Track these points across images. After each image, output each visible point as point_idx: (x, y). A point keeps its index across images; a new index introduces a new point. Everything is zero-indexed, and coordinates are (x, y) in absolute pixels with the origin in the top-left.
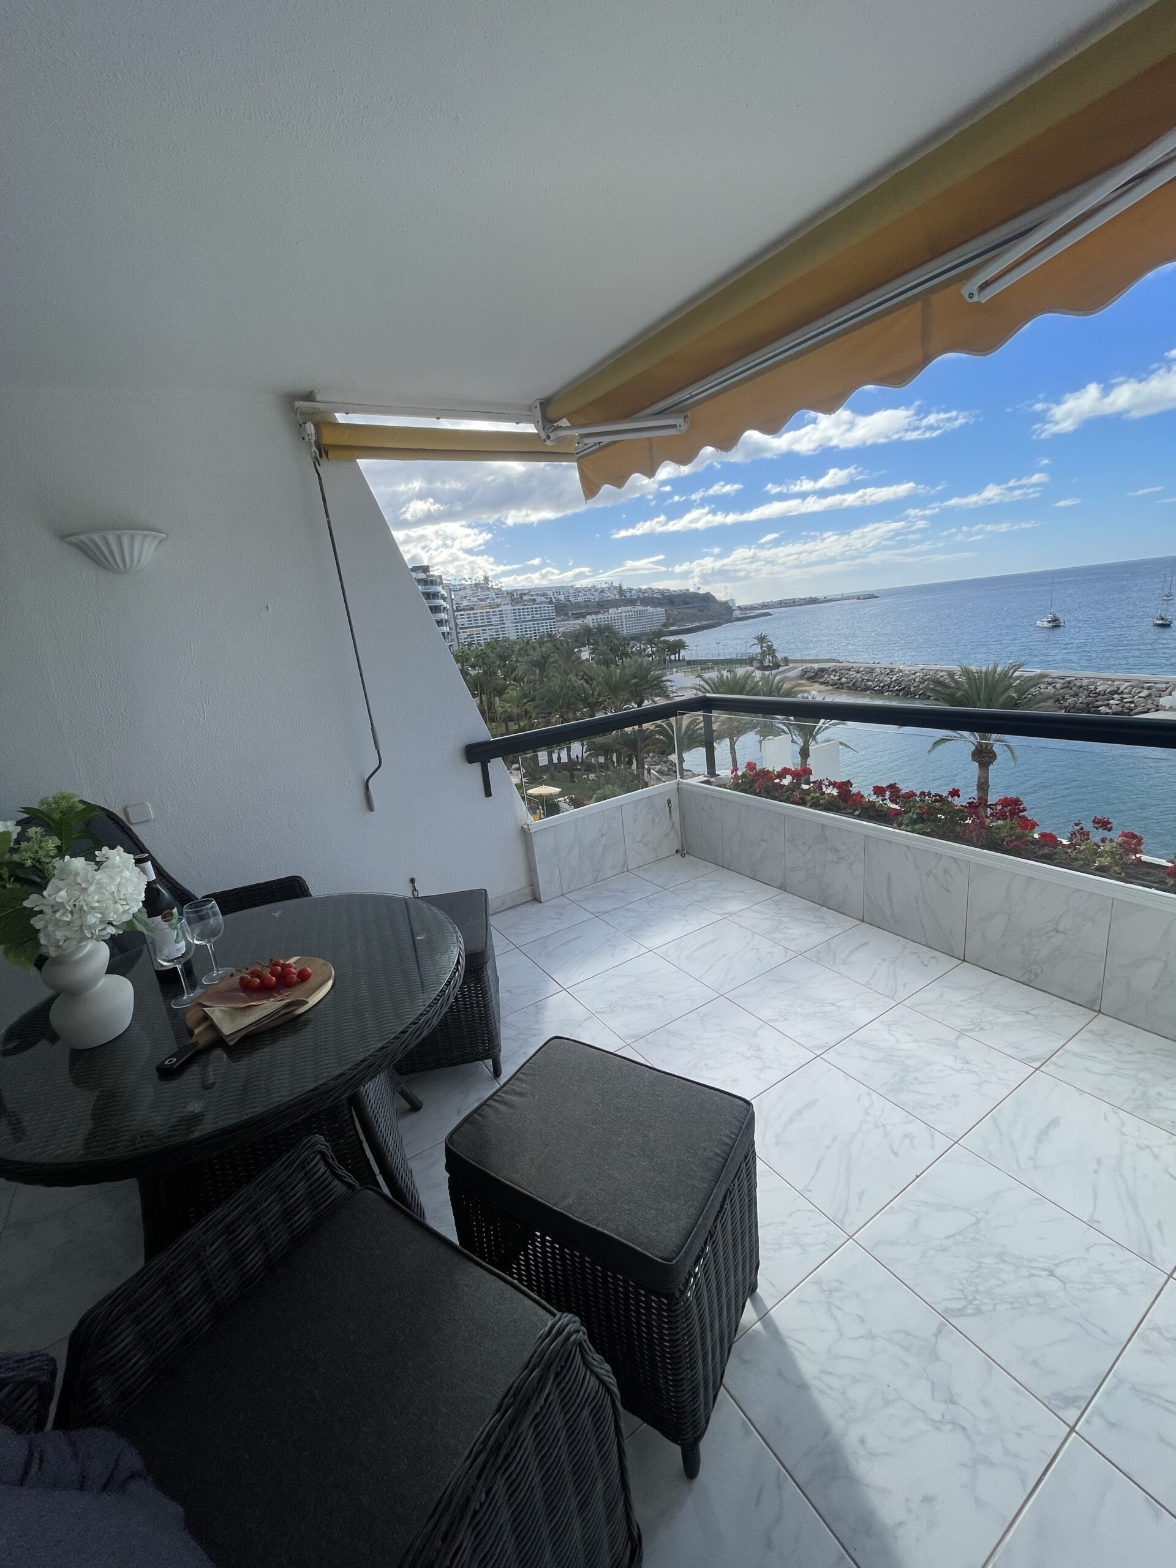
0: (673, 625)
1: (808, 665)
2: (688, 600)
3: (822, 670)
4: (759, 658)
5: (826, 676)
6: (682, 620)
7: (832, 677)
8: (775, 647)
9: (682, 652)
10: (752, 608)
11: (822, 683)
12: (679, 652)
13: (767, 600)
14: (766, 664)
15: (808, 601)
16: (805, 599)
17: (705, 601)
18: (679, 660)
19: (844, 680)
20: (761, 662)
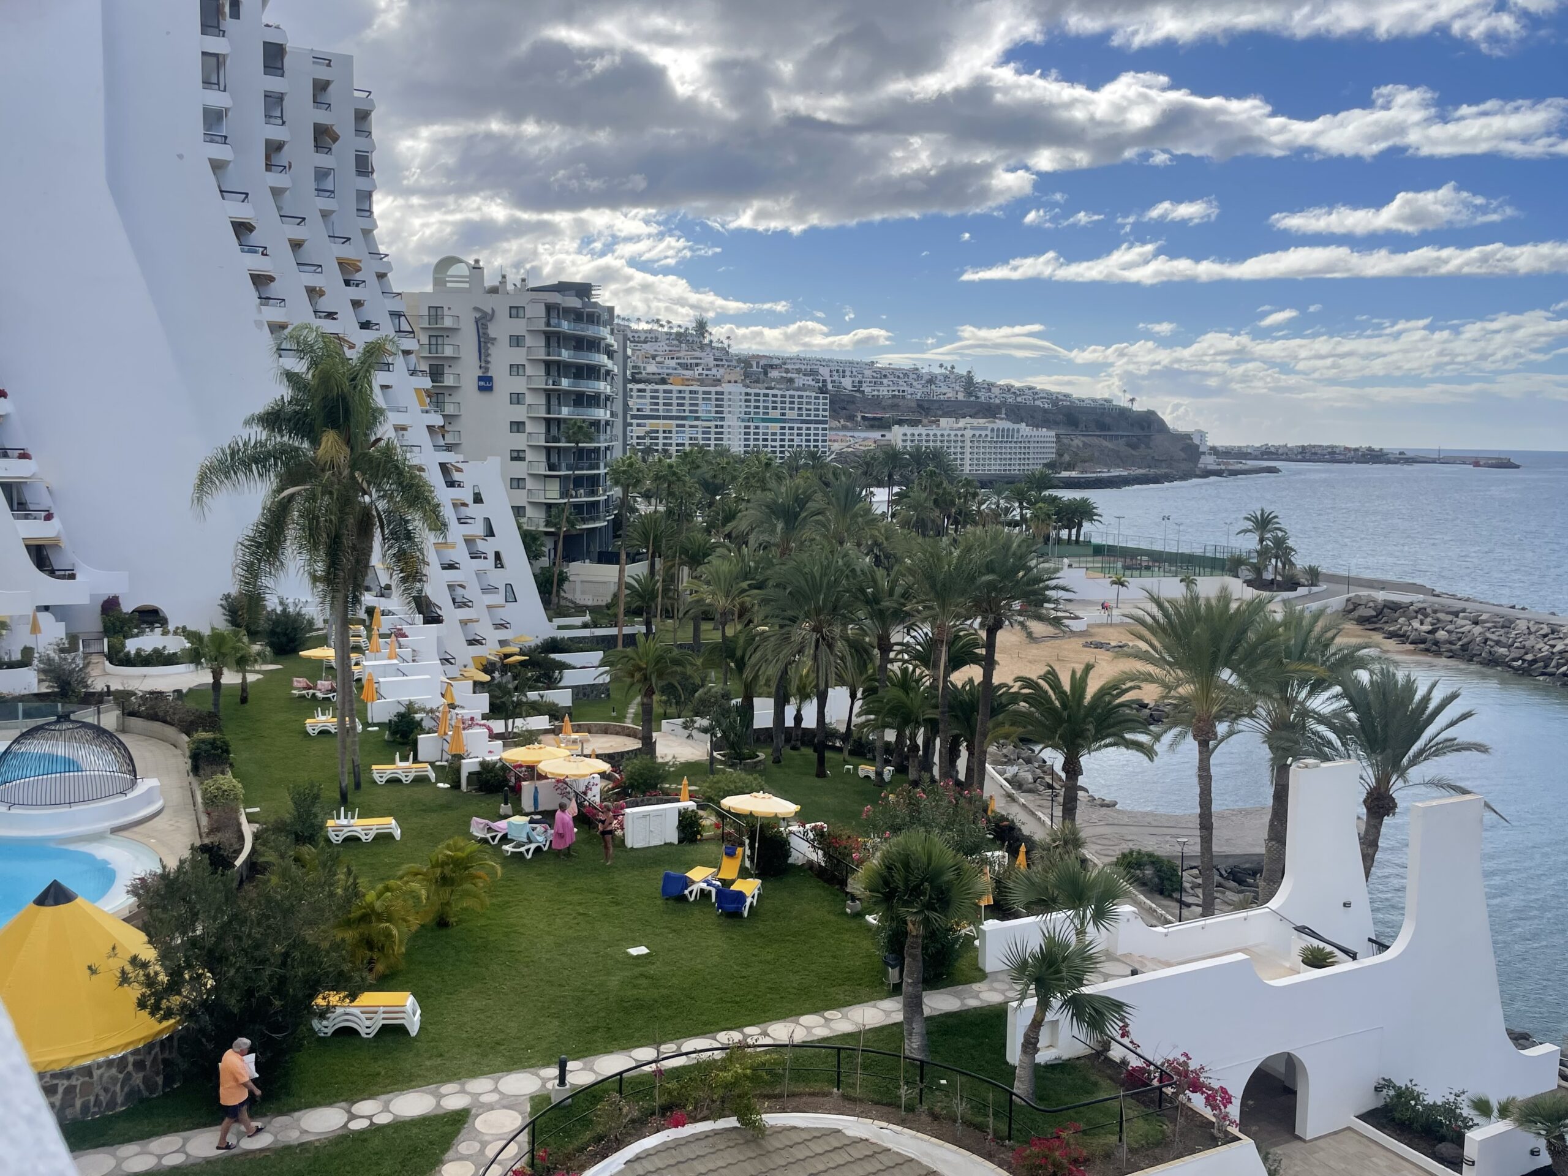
0: (1069, 467)
1: (1364, 593)
2: (1108, 420)
3: (1394, 607)
4: (1255, 561)
5: (1401, 620)
6: (1090, 459)
7: (1416, 624)
8: (1290, 543)
9: (1086, 526)
10: (1241, 454)
11: (1391, 635)
12: (1080, 526)
13: (1275, 441)
14: (1268, 575)
15: (1363, 455)
16: (1356, 450)
17: (1143, 429)
18: (1077, 541)
19: (1441, 635)
20: (1258, 570)
